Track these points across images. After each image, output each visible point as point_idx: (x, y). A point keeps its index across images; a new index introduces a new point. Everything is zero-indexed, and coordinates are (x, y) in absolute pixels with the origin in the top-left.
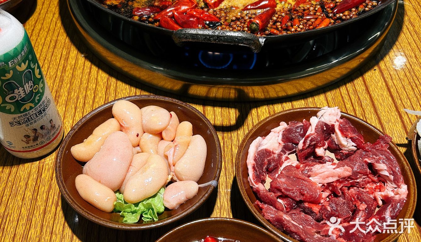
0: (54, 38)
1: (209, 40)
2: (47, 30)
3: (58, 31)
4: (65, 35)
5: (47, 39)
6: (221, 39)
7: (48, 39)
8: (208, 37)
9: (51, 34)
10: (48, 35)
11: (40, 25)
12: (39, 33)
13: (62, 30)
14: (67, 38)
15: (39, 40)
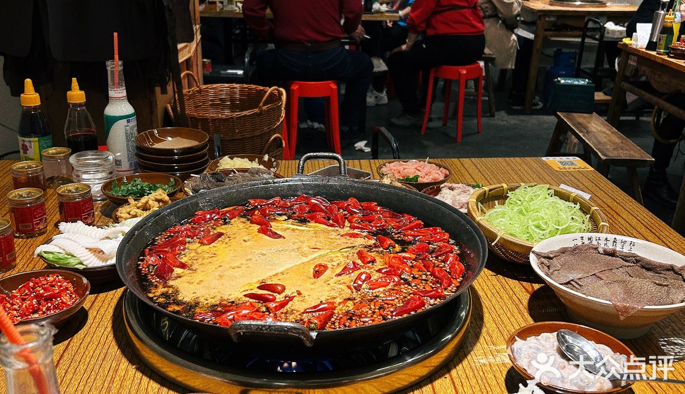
0: (104, 351)
1: (261, 329)
2: (97, 343)
3: (109, 344)
4: (116, 348)
5: (96, 352)
6: (272, 329)
7: (98, 352)
8: (260, 327)
9: (100, 347)
10: (97, 348)
11: (89, 338)
12: (88, 346)
13: (114, 343)
14: (119, 350)
15: (87, 353)
